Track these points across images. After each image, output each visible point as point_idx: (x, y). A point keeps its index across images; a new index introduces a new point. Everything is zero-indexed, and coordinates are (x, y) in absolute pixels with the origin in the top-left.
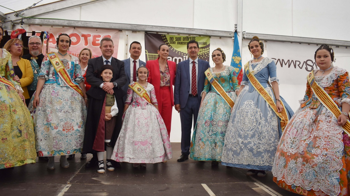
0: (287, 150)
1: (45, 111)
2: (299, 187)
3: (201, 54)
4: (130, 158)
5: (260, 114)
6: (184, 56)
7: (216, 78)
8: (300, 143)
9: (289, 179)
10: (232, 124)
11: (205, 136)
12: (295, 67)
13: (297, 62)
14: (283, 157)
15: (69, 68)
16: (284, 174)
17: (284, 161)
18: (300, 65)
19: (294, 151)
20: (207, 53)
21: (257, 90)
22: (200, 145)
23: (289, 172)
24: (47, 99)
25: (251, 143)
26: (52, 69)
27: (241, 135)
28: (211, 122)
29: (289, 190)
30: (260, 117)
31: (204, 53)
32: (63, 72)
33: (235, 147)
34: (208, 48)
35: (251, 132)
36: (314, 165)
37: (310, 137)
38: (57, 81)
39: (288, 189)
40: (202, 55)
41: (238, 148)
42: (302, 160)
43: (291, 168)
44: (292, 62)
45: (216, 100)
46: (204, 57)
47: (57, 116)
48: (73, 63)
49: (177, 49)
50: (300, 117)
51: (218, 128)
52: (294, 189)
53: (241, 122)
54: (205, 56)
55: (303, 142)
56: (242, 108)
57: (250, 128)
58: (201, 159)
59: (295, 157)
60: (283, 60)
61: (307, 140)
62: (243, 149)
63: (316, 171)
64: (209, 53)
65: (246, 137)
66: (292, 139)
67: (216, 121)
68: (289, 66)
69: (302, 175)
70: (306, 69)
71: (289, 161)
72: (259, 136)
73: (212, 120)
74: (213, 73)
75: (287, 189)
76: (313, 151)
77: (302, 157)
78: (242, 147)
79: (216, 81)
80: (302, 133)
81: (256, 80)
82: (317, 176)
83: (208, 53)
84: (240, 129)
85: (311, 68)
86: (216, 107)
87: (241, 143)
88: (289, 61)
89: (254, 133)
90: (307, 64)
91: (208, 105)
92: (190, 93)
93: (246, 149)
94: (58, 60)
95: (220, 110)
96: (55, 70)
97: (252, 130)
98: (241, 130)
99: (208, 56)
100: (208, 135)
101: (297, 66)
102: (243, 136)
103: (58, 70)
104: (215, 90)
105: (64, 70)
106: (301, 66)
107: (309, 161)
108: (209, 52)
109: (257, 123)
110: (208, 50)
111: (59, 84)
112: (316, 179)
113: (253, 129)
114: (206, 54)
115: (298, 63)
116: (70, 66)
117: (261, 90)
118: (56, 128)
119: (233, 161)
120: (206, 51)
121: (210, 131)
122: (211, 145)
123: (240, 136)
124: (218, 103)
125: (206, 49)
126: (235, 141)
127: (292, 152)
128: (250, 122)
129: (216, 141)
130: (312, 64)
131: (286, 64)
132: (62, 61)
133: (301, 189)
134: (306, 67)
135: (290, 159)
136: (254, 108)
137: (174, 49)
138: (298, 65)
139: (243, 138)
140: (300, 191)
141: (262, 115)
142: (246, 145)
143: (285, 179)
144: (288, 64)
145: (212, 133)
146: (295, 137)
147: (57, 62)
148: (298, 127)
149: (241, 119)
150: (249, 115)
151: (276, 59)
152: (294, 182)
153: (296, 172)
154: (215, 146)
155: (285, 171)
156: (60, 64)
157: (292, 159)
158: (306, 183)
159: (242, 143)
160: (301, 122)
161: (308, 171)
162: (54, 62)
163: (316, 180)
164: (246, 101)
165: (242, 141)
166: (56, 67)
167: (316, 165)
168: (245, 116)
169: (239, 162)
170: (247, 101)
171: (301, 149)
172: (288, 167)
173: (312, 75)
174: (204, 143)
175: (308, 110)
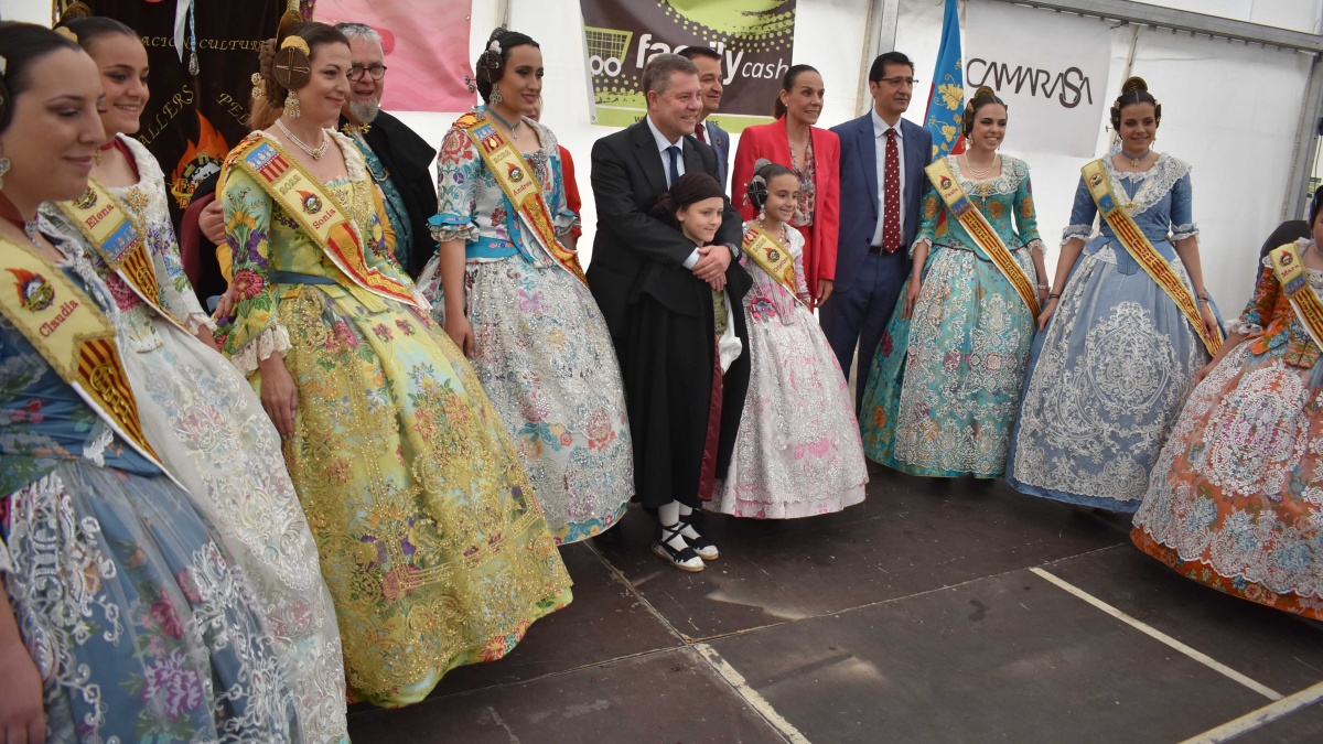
0: (1220, 480)
2: (1256, 584)
3: (764, 37)
5: (1169, 354)
7: (977, 199)
8: (1268, 469)
9: (1227, 560)
10: (1069, 374)
11: (942, 400)
12: (1034, 94)
13: (1040, 74)
14: (1208, 498)
15: (550, 188)
16: (1209, 545)
17: (1211, 511)
18: (1046, 86)
19: (1246, 488)
20: (784, 34)
21: (1148, 270)
22: (925, 429)
23: (1229, 544)
24: (505, 327)
25: (1142, 440)
27: (1109, 412)
28: (965, 358)
29: (1224, 590)
30: (1171, 361)
31: (775, 33)
32: (535, 208)
33: (1085, 447)
34: (788, 14)
35: (1144, 406)
36: (1307, 533)
37: (1295, 451)
38: (517, 249)
39: (1222, 585)
40: (768, 40)
41: (1097, 448)
42: (1275, 517)
43: (1236, 532)
44: (1029, 74)
45: (977, 280)
46: (773, 48)
47: (565, 397)
49: (686, 14)
50: (1258, 385)
51: (986, 377)
52: (1240, 587)
53: (1105, 371)
54: (777, 43)
55: (1278, 466)
56: (1110, 328)
57: (1142, 394)
58: (923, 470)
59: (1251, 505)
60: (1004, 66)
61: (1289, 463)
62: (1114, 456)
63: (1310, 548)
64: (792, 34)
65: (1125, 421)
66: (1236, 451)
67: (980, 354)
68: (1018, 88)
69: (1270, 554)
70: (1062, 99)
71: (1231, 513)
72: (1166, 420)
73: (966, 350)
74: (962, 179)
75: (1216, 585)
76: (1307, 494)
77: (1273, 509)
78: (1114, 450)
79: (976, 210)
80: (1273, 441)
81: (1141, 233)
82: (1312, 560)
83: (788, 31)
84: (1104, 393)
85: (1074, 94)
86: (980, 309)
87: (1110, 437)
88: (1020, 68)
89: (1153, 409)
90: (1066, 83)
91: (955, 298)
92: (877, 240)
93: (1127, 456)
94: (514, 159)
95: (993, 320)
97: (1145, 400)
98: (1109, 397)
99: (788, 46)
100: (954, 401)
101: (1039, 89)
102: (1114, 416)
104: (975, 244)
105: (538, 197)
106: (1049, 88)
107: (1295, 520)
108: (792, 28)
109: (1159, 380)
110: (789, 23)
111: (531, 261)
112: (1308, 567)
113: (1150, 396)
114: (780, 34)
115: (1042, 78)
116: (551, 179)
117: (1159, 269)
118: (567, 440)
119: (1076, 485)
120: (781, 25)
121: (959, 387)
122: (961, 431)
123: (1104, 414)
124: (986, 292)
125: (782, 17)
126: (1083, 429)
127: (1241, 488)
128: (1140, 375)
129: (975, 417)
130: (1078, 83)
131: (1009, 82)
132: (530, 162)
133: (1260, 591)
134: (1061, 92)
135: (1234, 509)
136: (1149, 331)
137: (674, 12)
138: (1043, 86)
139: (1114, 422)
140: (1257, 595)
141: (1173, 354)
142: (1125, 444)
143: (1211, 559)
144: (1014, 82)
145: (968, 394)
146: (1246, 447)
148: (1256, 419)
149: (1107, 361)
150: (1136, 353)
151: (984, 63)
152: (1243, 571)
153: (1254, 545)
154: (974, 434)
155: (1212, 539)
156: (526, 177)
157: (1238, 509)
158: (1280, 575)
159: (1114, 436)
160: (1264, 405)
161: (1289, 546)
162: (499, 166)
163: (1309, 571)
164: (1120, 306)
165: (1110, 429)
166: (512, 186)
167: (1314, 534)
168: (1121, 353)
169: (1096, 492)
170: (1122, 304)
171: (1274, 486)
172: (1226, 530)
173: (1296, 261)
174: (938, 423)
175: (1279, 366)
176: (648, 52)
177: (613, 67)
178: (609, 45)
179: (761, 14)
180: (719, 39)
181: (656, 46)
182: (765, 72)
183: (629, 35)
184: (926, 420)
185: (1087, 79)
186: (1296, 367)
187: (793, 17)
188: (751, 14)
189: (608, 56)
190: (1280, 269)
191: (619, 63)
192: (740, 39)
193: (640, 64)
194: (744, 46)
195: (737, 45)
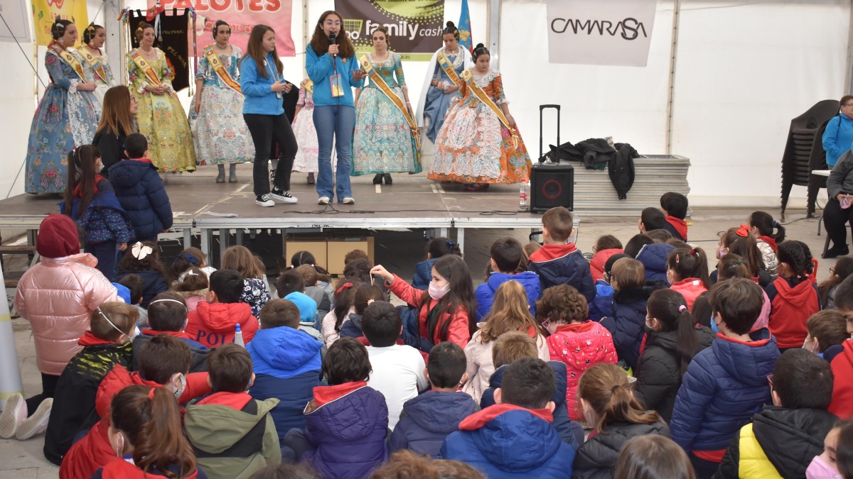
0: (453, 146)
1: (205, 116)
3: (430, 17)
4: (301, 167)
6: (401, 22)
7: (377, 69)
8: (466, 139)
14: (451, 153)
15: (228, 65)
16: (453, 168)
17: (452, 156)
18: (610, 29)
19: (461, 146)
20: (440, 15)
22: (362, 156)
23: (459, 165)
24: (206, 103)
26: (210, 67)
28: (374, 127)
31: (436, 15)
32: (222, 72)
34: (441, 6)
37: (474, 132)
38: (215, 81)
40: (432, 18)
43: (460, 161)
44: (596, 24)
45: (377, 97)
46: (435, 22)
47: (218, 123)
48: (233, 58)
49: (389, 10)
50: (462, 115)
51: (383, 133)
54: (437, 19)
55: (469, 137)
59: (463, 151)
60: (577, 21)
61: (472, 136)
64: (443, 15)
66: (457, 136)
67: (379, 124)
68: (590, 31)
69: (471, 165)
70: (624, 35)
71: (458, 155)
73: (374, 124)
76: (479, 144)
77: (470, 151)
79: (376, 73)
82: (483, 164)
85: (633, 32)
88: (589, 21)
90: (624, 26)
94: (215, 57)
95: (384, 111)
96: (213, 69)
99: (442, 20)
100: (371, 144)
101: (605, 31)
103: (216, 69)
105: (222, 68)
106: (612, 30)
107: (476, 152)
108: (443, 12)
110: (442, 10)
111: (219, 86)
114: (438, 15)
115: (606, 25)
116: (230, 63)
118: (216, 135)
120: (438, 11)
121: (373, 138)
122: (375, 155)
125: (438, 7)
129: (380, 149)
130: (635, 26)
131: (583, 29)
132: (220, 58)
134: (622, 31)
137: (383, 10)
138: (608, 29)
140: (470, 180)
144: (586, 29)
147: (214, 60)
148: (462, 125)
151: (564, 20)
152: (464, 172)
153: (467, 163)
154: (381, 156)
155: (454, 165)
156: (218, 62)
157: (460, 153)
158: (475, 171)
160: (464, 120)
161: (475, 161)
162: (211, 59)
163: (483, 168)
166: (214, 65)
171: (468, 144)
172: (457, 161)
173: (470, 73)
174: (366, 153)
175: (467, 108)
176: (371, 28)
177: (355, 35)
178: (353, 26)
179: (425, 7)
180: (404, 20)
181: (373, 25)
182: (432, 33)
183: (361, 21)
184: (362, 152)
185: (641, 24)
186: (472, 107)
187: (443, 7)
188: (420, 7)
189: (353, 31)
190: (465, 77)
191: (358, 34)
192: (415, 19)
193: (368, 33)
194: (418, 22)
195: (414, 22)
